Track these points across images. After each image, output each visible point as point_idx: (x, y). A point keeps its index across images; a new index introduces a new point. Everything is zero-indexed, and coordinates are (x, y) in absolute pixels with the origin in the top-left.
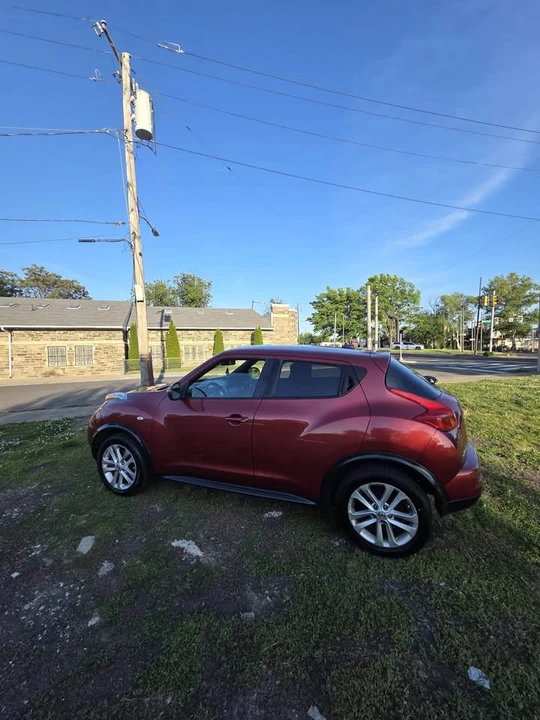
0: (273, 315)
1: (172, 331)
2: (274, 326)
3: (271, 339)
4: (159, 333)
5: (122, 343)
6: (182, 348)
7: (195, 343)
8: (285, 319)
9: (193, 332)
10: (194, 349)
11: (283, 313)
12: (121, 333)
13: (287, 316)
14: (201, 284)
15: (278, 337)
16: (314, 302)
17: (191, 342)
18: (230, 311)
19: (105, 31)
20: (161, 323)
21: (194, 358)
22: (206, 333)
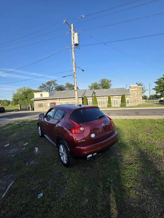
0: (130, 89)
1: (95, 97)
2: (131, 93)
3: (129, 98)
4: (92, 98)
5: (82, 101)
6: (98, 102)
7: (102, 100)
8: (135, 90)
9: (102, 97)
10: (102, 102)
11: (135, 88)
12: (81, 98)
13: (137, 89)
14: (108, 81)
15: (133, 97)
16: (157, 82)
17: (101, 100)
18: (115, 89)
19: (66, 22)
20: (93, 95)
21: (102, 105)
22: (106, 97)
